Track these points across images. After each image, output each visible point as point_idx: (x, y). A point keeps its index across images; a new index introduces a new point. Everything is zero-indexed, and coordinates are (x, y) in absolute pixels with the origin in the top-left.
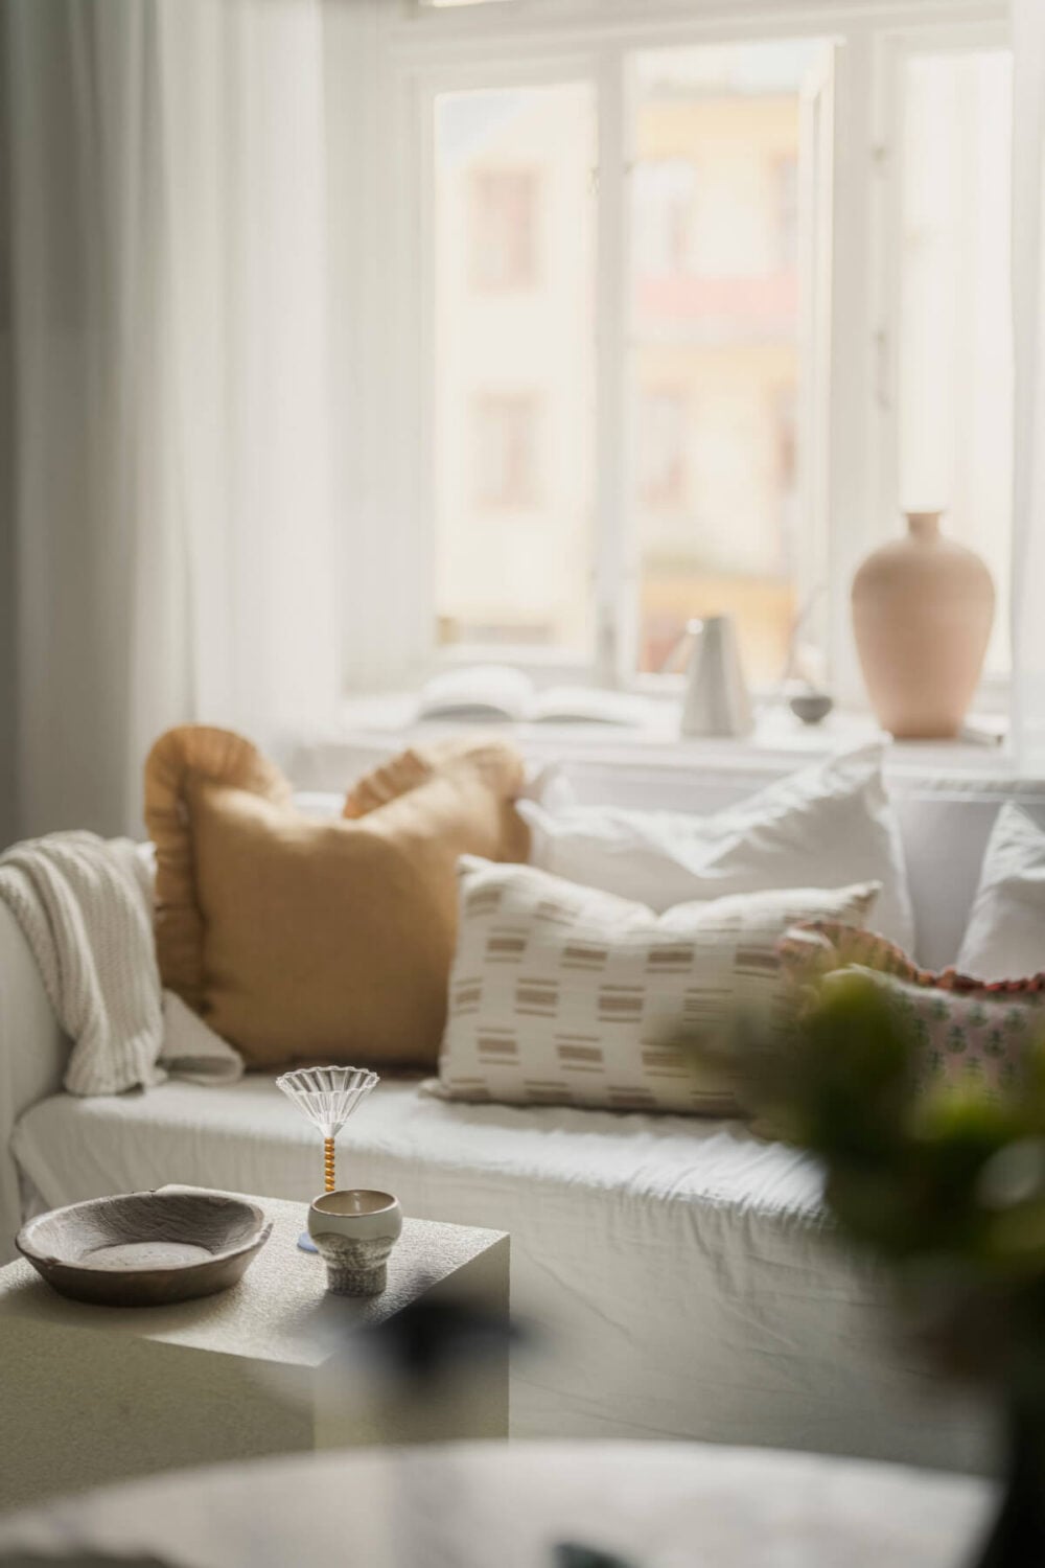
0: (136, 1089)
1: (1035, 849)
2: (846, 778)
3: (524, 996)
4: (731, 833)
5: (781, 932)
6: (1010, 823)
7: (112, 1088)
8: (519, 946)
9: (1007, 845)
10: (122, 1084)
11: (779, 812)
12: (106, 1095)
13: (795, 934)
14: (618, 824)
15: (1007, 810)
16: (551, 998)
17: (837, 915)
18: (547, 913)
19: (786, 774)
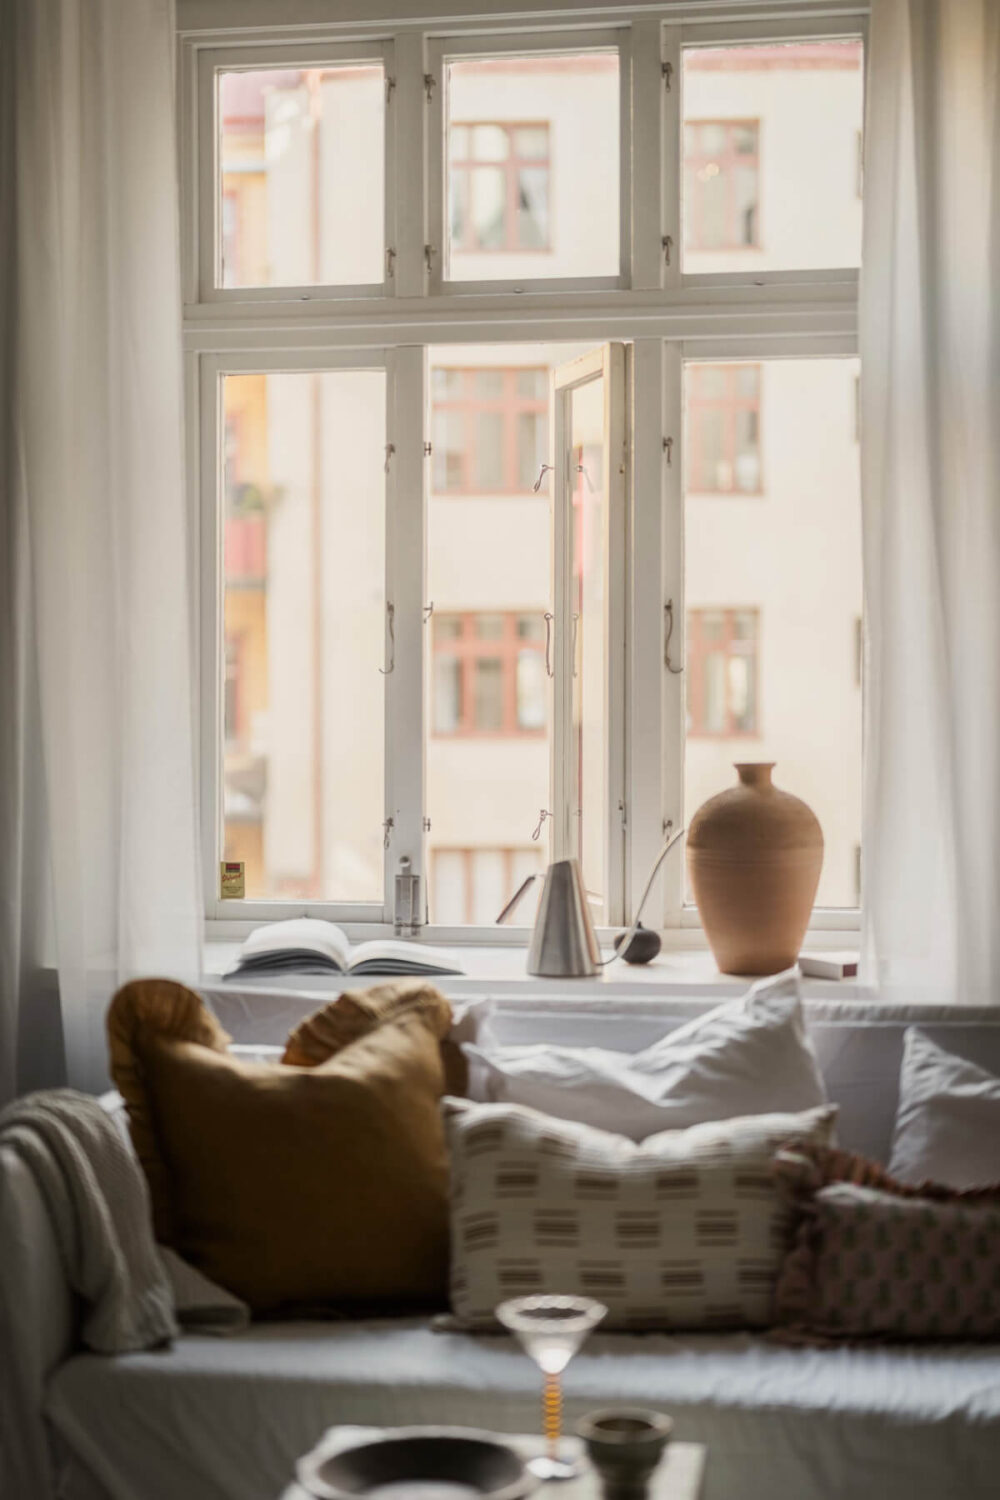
0: (162, 1345)
1: (953, 1069)
2: (774, 1010)
3: (543, 1227)
4: (673, 1065)
5: (771, 1154)
6: (916, 1048)
7: (140, 1344)
8: (529, 1180)
9: (924, 1066)
10: (151, 1339)
11: (718, 1044)
12: (137, 1351)
13: (784, 1155)
14: (563, 1059)
15: (910, 1036)
16: (571, 1228)
17: (810, 1136)
18: (551, 1146)
19: (709, 1008)
